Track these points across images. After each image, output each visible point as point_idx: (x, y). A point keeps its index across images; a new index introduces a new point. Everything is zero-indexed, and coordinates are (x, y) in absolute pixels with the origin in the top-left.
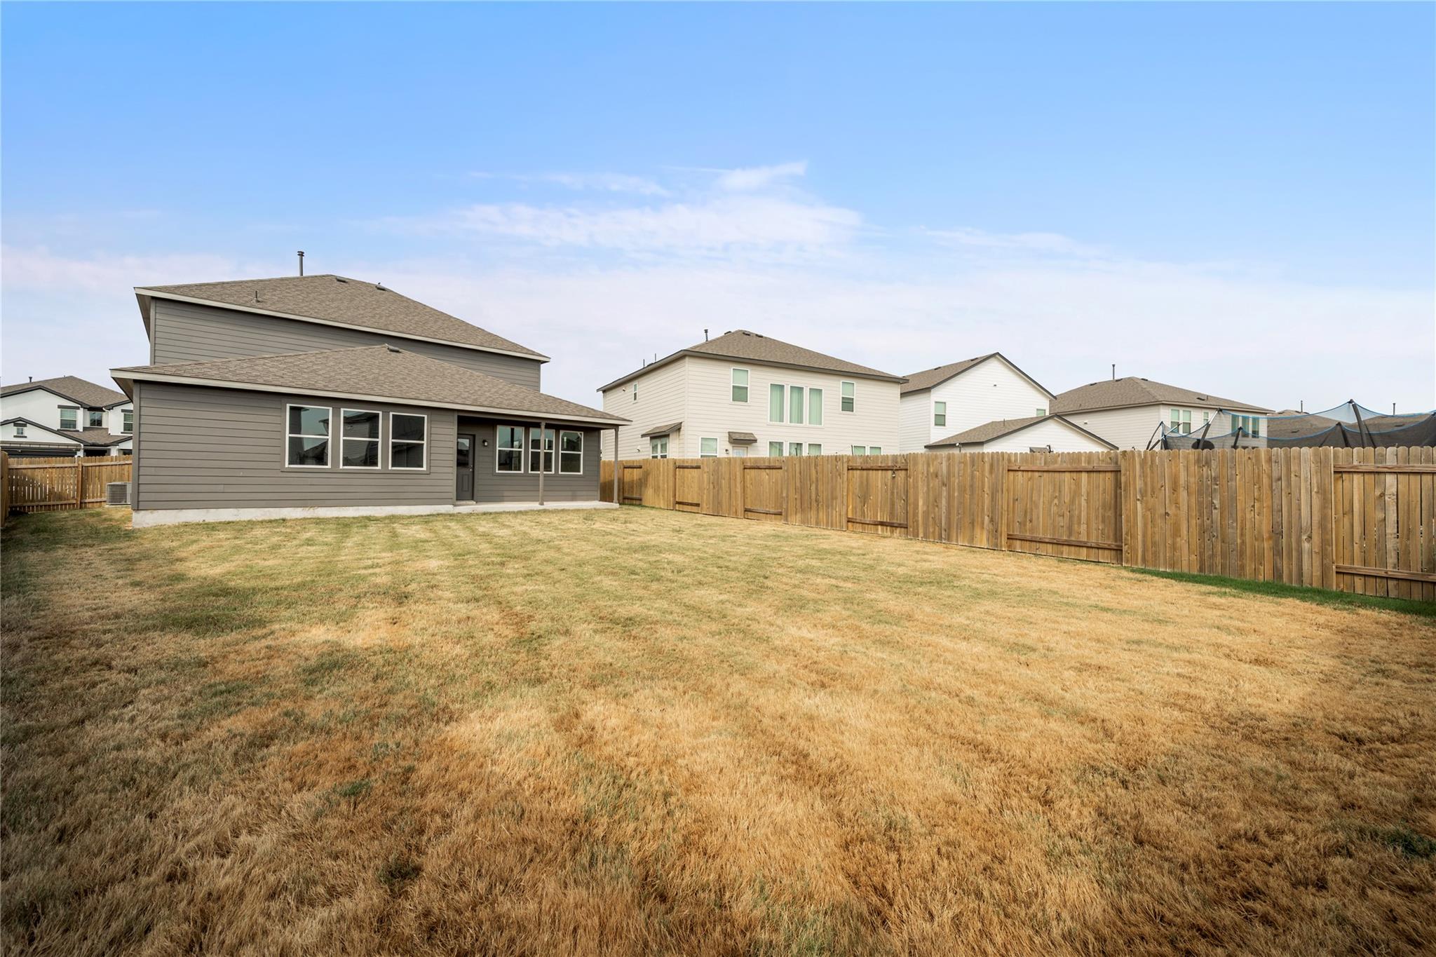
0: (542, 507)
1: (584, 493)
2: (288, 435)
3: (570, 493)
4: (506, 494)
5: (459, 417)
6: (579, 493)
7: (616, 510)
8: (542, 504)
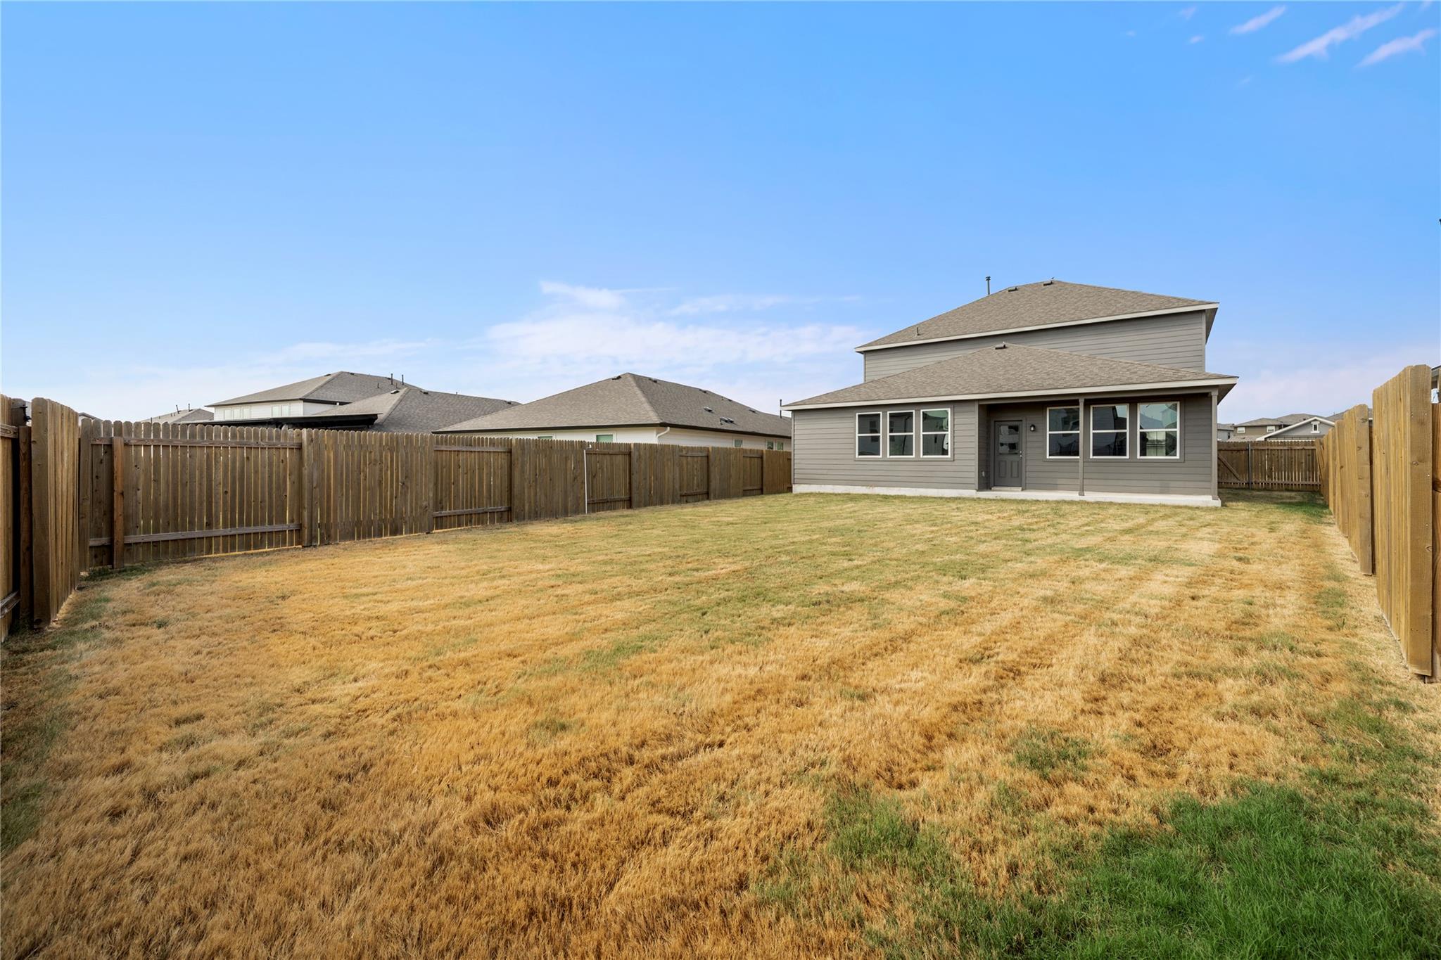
0: (1082, 498)
1: (1181, 484)
2: (857, 435)
3: (1158, 484)
4: (1059, 481)
5: (980, 406)
6: (1172, 484)
7: (1216, 509)
8: (1082, 494)
